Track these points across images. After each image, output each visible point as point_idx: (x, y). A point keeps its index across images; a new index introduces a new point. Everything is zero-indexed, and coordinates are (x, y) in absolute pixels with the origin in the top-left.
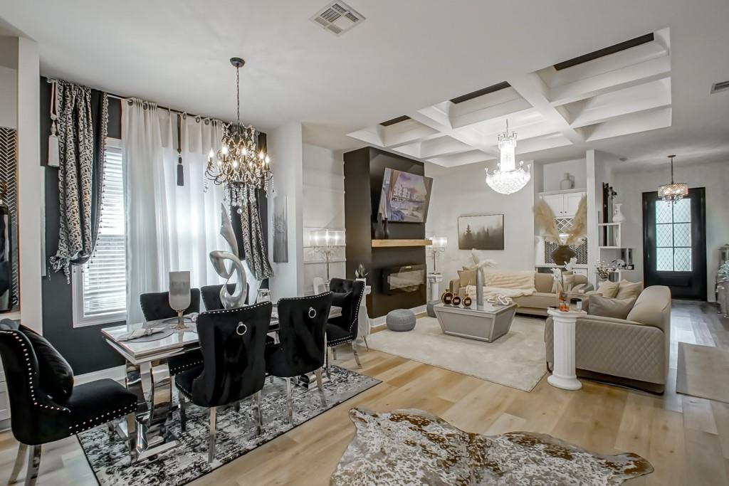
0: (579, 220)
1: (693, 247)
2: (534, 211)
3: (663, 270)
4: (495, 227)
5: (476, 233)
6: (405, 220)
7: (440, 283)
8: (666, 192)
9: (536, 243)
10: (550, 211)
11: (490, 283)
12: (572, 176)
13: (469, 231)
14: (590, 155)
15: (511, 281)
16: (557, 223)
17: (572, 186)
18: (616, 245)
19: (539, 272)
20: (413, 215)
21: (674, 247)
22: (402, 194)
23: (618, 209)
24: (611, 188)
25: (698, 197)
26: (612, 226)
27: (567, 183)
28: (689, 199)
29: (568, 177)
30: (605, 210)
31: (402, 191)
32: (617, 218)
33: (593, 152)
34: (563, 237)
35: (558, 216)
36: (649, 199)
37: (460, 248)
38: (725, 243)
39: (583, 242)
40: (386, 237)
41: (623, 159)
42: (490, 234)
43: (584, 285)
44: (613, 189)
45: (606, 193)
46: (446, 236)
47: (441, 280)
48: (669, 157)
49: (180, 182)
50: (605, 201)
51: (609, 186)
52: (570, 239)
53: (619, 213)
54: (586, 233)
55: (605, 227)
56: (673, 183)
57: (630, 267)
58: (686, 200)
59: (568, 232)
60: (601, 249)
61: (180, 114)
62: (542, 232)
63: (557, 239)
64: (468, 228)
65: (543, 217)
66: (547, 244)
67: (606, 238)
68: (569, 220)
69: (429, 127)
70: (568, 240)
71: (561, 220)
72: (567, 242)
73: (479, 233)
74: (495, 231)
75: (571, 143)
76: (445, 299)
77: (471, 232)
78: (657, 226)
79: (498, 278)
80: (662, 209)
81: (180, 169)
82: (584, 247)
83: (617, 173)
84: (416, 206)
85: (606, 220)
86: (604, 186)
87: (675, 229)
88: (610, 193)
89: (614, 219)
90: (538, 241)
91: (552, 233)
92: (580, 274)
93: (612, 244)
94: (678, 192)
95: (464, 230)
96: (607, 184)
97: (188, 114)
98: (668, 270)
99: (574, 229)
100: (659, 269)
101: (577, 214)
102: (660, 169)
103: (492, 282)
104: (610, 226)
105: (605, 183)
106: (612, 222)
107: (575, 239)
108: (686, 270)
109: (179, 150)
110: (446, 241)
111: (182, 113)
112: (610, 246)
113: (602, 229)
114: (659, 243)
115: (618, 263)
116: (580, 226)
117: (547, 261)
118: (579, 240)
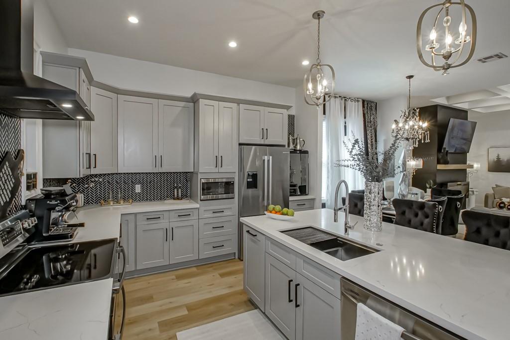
7: (476, 195)
13: (498, 159)
22: (457, 135)
31: (458, 133)
37: (489, 171)
46: (479, 162)
47: (477, 193)
61: (345, 99)
64: (498, 156)
69: (491, 92)
76: (499, 205)
77: (501, 159)
81: (345, 127)
84: (464, 142)
95: (493, 158)
109: (345, 118)
110: (479, 166)
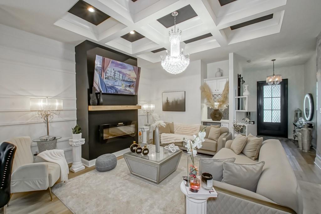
0: (224, 94)
1: (281, 110)
2: (201, 89)
3: (267, 121)
4: (181, 98)
5: (171, 101)
6: (119, 93)
8: (270, 80)
9: (202, 108)
10: (210, 90)
11: (176, 131)
12: (221, 70)
13: (167, 101)
14: (231, 56)
15: (188, 130)
16: (213, 96)
17: (222, 75)
18: (244, 110)
19: (204, 124)
20: (126, 90)
21: (272, 110)
22: (114, 75)
23: (246, 88)
24: (242, 78)
25: (284, 84)
26: (242, 98)
27: (219, 74)
28: (280, 85)
29: (220, 70)
30: (239, 90)
31: (115, 73)
32: (246, 93)
33: (232, 54)
34: (216, 105)
35: (214, 92)
36: (261, 85)
37: (163, 110)
38: (297, 108)
39: (227, 108)
40: (99, 104)
41: (249, 61)
42: (178, 103)
43: (227, 133)
44: (243, 79)
45: (240, 81)
48: (272, 60)
50: (239, 85)
51: (241, 77)
52: (220, 106)
53: (247, 91)
54: (228, 103)
55: (239, 99)
56: (274, 75)
57: (252, 123)
58: (279, 85)
59: (219, 102)
60: (236, 112)
62: (205, 101)
63: (213, 106)
64: (167, 99)
65: (206, 93)
66: (208, 108)
67: (239, 106)
68: (219, 94)
70: (219, 106)
71: (215, 95)
72: (218, 108)
73: (172, 102)
74: (181, 100)
75: (220, 46)
77: (169, 101)
78: (264, 99)
79: (181, 128)
80: (266, 90)
82: (227, 110)
83: (245, 70)
84: (129, 84)
85: (239, 95)
86: (238, 76)
87: (273, 101)
88: (241, 80)
89: (243, 94)
90: (204, 107)
91: (210, 102)
92: (225, 126)
93: (242, 109)
94: (277, 79)
95: (165, 100)
96: (240, 75)
98: (269, 121)
99: (222, 100)
100: (264, 121)
101: (224, 91)
102: (266, 69)
103: (178, 130)
104: (241, 98)
105: (239, 74)
106: (243, 96)
107: (222, 105)
108: (278, 122)
110: (154, 106)
112: (241, 110)
113: (237, 100)
114: (265, 108)
115: (246, 120)
116: (225, 98)
117: (208, 118)
118: (225, 106)
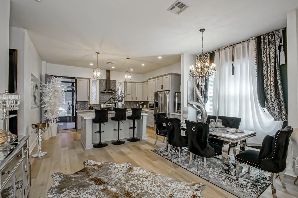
49: (233, 74)
81: (233, 68)
97: (236, 44)
109: (233, 61)
111: (234, 45)
